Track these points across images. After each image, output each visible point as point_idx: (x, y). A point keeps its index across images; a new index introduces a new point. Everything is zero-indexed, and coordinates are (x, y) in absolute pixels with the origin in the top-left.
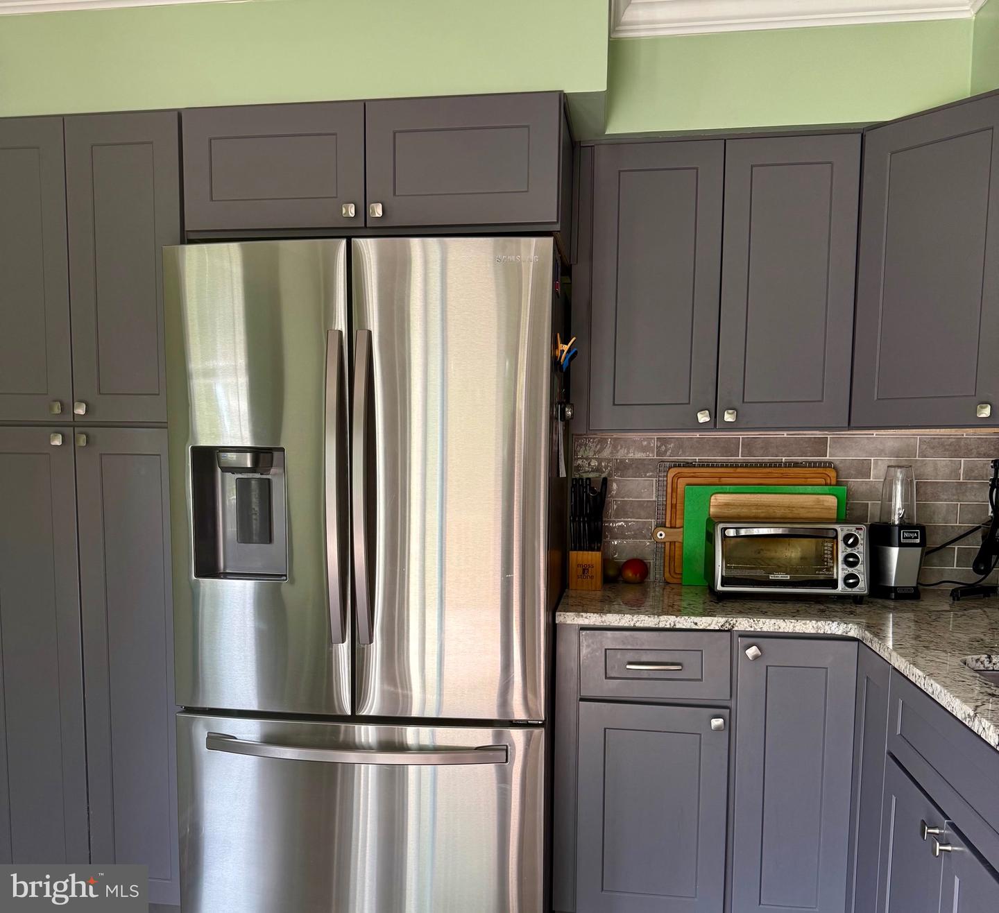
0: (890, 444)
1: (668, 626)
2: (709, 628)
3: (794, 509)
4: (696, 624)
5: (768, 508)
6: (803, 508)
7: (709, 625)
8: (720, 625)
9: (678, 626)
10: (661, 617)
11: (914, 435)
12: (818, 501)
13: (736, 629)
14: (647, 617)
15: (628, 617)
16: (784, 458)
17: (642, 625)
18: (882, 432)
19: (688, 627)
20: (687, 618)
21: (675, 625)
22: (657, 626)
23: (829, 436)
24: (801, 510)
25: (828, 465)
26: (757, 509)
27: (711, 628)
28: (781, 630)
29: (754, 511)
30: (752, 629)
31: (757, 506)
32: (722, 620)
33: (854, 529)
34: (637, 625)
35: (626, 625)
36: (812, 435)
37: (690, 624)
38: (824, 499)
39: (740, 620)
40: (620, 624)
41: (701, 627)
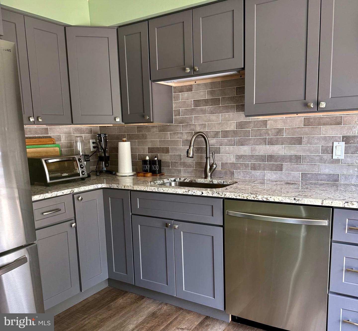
0: (65, 130)
1: (55, 196)
2: (67, 194)
3: (48, 153)
4: (63, 193)
5: (40, 153)
6: (50, 152)
7: (67, 192)
8: (70, 192)
9: (58, 195)
10: (52, 193)
11: (71, 127)
12: (54, 149)
13: (74, 192)
14: (48, 194)
15: (42, 195)
16: (36, 135)
17: (47, 197)
18: (62, 126)
19: (61, 195)
20: (60, 191)
21: (57, 195)
22: (51, 197)
23: (48, 127)
24: (50, 153)
25: (50, 137)
26: (37, 154)
27: (68, 193)
28: (86, 190)
29: (36, 154)
30: (78, 191)
31: (37, 152)
32: (70, 190)
33: (80, 157)
34: (45, 198)
35: (42, 198)
36: (44, 127)
37: (61, 193)
38: (56, 149)
39: (75, 189)
40: (40, 199)
41: (65, 194)
